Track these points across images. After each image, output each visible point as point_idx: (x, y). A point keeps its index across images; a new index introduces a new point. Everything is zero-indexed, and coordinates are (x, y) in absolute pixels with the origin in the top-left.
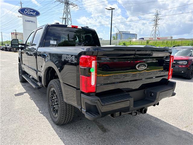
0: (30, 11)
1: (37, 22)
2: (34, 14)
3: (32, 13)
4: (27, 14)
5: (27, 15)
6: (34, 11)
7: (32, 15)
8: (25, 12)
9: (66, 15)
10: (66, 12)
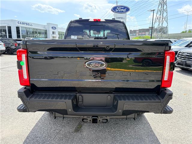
0: (121, 8)
1: (126, 17)
3: (122, 10)
4: (118, 11)
7: (122, 12)
8: (117, 10)
9: (162, 6)
10: (162, 3)
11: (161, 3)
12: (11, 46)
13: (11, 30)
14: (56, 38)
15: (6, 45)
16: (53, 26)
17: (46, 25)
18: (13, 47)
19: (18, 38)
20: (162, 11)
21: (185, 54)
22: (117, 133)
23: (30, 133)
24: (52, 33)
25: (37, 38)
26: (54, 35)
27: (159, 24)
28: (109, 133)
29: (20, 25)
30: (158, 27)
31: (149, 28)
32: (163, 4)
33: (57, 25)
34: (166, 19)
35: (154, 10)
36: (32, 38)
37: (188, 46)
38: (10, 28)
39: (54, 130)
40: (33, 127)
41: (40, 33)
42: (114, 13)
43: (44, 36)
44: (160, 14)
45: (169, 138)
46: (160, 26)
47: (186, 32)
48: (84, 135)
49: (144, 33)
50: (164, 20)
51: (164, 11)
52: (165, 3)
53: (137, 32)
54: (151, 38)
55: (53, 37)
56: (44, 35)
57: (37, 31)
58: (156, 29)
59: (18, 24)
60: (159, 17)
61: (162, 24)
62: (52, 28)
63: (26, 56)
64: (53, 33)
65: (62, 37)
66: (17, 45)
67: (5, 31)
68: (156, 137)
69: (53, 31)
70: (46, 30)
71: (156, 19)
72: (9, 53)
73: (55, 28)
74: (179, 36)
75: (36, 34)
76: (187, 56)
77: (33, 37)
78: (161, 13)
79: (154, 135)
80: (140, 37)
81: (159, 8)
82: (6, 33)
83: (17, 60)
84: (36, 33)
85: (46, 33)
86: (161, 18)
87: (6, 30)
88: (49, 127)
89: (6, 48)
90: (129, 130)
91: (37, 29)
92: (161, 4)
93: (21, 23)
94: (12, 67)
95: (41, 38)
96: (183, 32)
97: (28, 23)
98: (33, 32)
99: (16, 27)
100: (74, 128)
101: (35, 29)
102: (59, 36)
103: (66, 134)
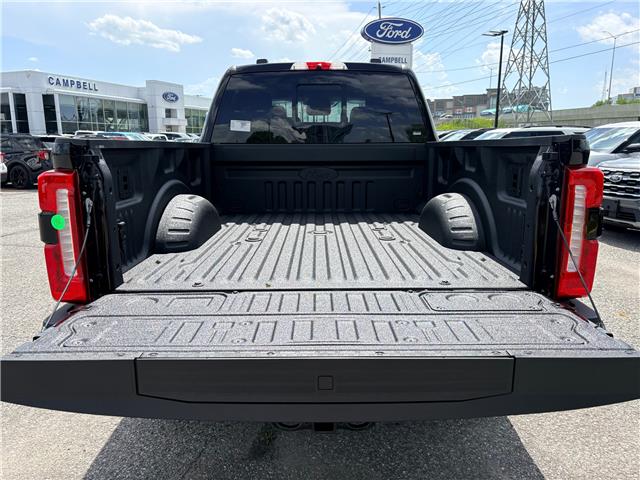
0: (395, 28)
1: (411, 58)
2: (406, 37)
3: (398, 32)
4: (384, 38)
5: (386, 40)
6: (406, 25)
7: (399, 38)
8: (380, 33)
9: (528, 18)
10: (529, 8)
11: (526, 8)
12: (26, 160)
13: (25, 106)
14: (177, 131)
15: (9, 155)
16: (168, 91)
17: (144, 85)
18: (34, 164)
19: (48, 132)
20: (530, 34)
21: (614, 176)
22: (401, 459)
23: (92, 466)
24: (164, 114)
25: (113, 130)
26: (172, 122)
27: (520, 80)
28: (371, 459)
29: (55, 90)
30: (517, 87)
31: (486, 92)
32: (531, 11)
33: (182, 87)
34: (543, 62)
35: (504, 32)
36: (96, 133)
37: (624, 149)
38: (20, 99)
39: (178, 455)
40: (103, 444)
41: (123, 115)
42: (369, 43)
43: (136, 123)
44: (524, 45)
45: (581, 472)
46: (522, 85)
47: (609, 102)
48: (285, 468)
49: (470, 110)
50: (535, 63)
51: (536, 34)
52: (539, 9)
53: (449, 105)
54: (496, 127)
55: (170, 127)
56: (137, 121)
57: (112, 108)
58: (512, 95)
59: (50, 86)
60: (520, 55)
61: (531, 78)
62: (165, 96)
63: (70, 196)
64: (169, 113)
65: (198, 126)
66: (46, 156)
67: (6, 109)
68: (538, 470)
69: (169, 107)
70: (146, 105)
71: (511, 63)
72: (20, 184)
73: (174, 95)
74: (588, 117)
75: (111, 119)
76: (623, 182)
77: (101, 128)
78: (525, 41)
79: (530, 461)
80: (458, 122)
81: (520, 26)
82: (8, 117)
83: (40, 211)
84: (110, 113)
85: (142, 114)
86: (528, 60)
87: (8, 106)
88: (161, 443)
89: (10, 168)
90: (440, 445)
91: (113, 102)
92: (527, 13)
93: (58, 83)
94: (28, 231)
95: (128, 131)
96: (600, 104)
97: (82, 82)
98: (100, 113)
99: (44, 96)
100: (249, 445)
101: (106, 101)
102: (189, 125)
103: (221, 467)
